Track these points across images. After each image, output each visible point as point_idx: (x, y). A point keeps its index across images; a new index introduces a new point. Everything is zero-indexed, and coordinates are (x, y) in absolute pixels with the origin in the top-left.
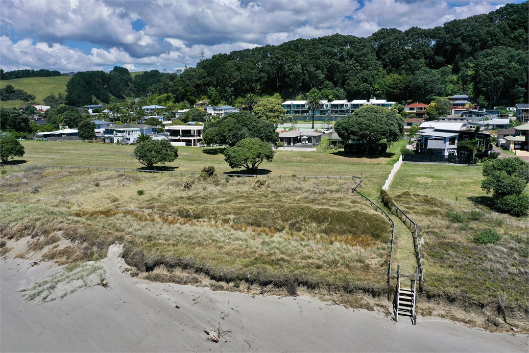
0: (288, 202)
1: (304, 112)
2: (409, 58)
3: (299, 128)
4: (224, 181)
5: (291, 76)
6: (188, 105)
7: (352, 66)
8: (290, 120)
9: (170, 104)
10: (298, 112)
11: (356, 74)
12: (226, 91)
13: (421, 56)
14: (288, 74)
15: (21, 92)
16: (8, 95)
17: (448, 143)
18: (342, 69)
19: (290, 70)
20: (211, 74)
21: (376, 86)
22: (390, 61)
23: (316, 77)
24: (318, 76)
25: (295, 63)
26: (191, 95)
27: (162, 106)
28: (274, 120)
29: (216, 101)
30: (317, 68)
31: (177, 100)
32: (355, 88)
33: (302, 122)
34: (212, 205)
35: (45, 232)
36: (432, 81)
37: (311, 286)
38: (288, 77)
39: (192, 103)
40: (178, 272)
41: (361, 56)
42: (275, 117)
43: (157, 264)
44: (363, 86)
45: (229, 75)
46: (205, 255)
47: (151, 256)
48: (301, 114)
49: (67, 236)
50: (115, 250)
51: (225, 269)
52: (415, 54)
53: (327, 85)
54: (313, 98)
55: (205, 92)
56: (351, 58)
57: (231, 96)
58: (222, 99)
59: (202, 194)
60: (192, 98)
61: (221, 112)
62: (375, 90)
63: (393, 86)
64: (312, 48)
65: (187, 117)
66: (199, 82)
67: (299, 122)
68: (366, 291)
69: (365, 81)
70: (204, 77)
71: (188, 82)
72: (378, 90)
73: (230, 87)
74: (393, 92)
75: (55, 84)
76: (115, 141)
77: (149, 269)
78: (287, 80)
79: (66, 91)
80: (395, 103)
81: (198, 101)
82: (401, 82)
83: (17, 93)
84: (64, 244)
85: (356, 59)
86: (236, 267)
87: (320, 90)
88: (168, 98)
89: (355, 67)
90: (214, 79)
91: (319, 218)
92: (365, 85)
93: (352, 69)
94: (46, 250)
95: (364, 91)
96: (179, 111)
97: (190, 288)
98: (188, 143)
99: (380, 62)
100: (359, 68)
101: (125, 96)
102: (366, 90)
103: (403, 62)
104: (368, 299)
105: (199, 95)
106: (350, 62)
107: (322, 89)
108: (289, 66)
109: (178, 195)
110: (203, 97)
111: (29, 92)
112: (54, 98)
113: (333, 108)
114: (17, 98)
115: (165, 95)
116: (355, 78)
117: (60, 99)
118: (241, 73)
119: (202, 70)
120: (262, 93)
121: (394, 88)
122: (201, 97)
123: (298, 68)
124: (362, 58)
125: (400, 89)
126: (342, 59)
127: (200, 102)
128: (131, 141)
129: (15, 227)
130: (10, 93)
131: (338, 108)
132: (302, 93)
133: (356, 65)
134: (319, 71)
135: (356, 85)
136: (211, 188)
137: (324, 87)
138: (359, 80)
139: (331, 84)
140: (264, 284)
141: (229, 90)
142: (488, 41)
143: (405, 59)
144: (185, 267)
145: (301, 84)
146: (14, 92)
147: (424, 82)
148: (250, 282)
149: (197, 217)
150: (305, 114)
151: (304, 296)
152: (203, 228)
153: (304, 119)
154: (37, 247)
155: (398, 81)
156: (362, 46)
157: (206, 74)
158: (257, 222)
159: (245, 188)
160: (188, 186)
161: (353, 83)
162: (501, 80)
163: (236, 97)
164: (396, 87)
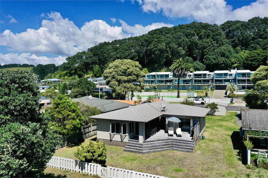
1: (167, 81)
2: (257, 39)
3: (162, 97)
5: (156, 52)
7: (210, 43)
8: (155, 89)
10: (162, 81)
11: (214, 50)
14: (153, 51)
18: (201, 46)
19: (155, 47)
21: (233, 60)
23: (177, 53)
24: (180, 52)
25: (159, 42)
26: (79, 71)
28: (128, 85)
29: (98, 75)
30: (180, 45)
32: (214, 62)
33: (166, 91)
38: (154, 53)
42: (129, 81)
44: (221, 60)
45: (107, 55)
48: (165, 84)
53: (187, 60)
54: (178, 63)
55: (92, 69)
61: (96, 83)
62: (233, 63)
63: (251, 58)
64: (174, 32)
67: (163, 90)
69: (223, 55)
72: (236, 63)
78: (153, 56)
81: (85, 76)
82: (258, 55)
85: (212, 38)
88: (66, 74)
89: (212, 44)
92: (223, 59)
93: (210, 46)
95: (222, 64)
100: (216, 45)
102: (224, 63)
103: (252, 41)
105: (87, 71)
106: (208, 40)
108: (154, 45)
110: (90, 72)
113: (196, 78)
115: (65, 72)
116: (213, 53)
119: (90, 53)
122: (88, 73)
123: (163, 46)
125: (258, 61)
127: (87, 76)
131: (201, 77)
132: (166, 67)
133: (213, 42)
134: (181, 48)
135: (214, 59)
138: (218, 55)
139: (191, 59)
145: (165, 60)
150: (169, 84)
153: (168, 88)
155: (256, 54)
156: (216, 29)
157: (92, 55)
161: (211, 57)
164: (255, 60)
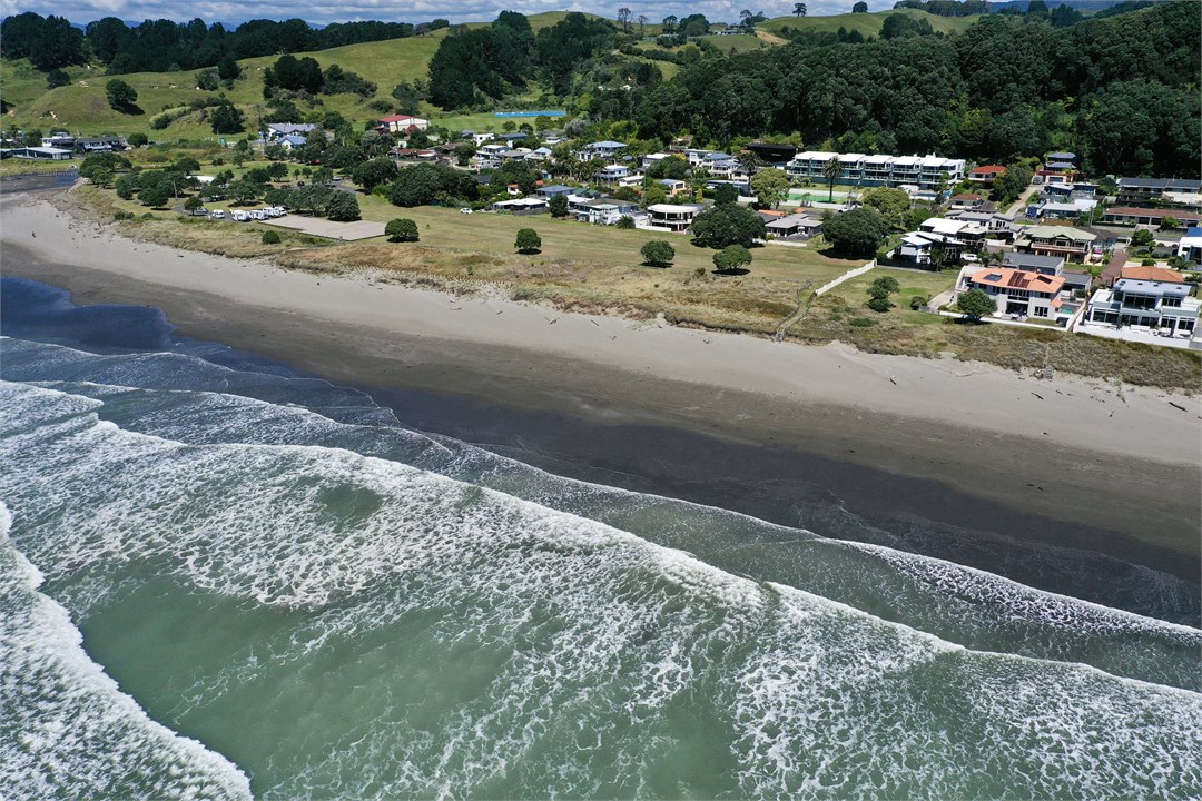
0: (751, 296)
3: (812, 201)
4: (711, 280)
5: (817, 111)
6: (660, 144)
7: (911, 99)
8: (807, 183)
9: (632, 139)
10: (819, 171)
11: (916, 112)
12: (719, 126)
13: (1029, 79)
14: (813, 107)
15: (353, 77)
16: (333, 83)
17: (920, 250)
18: (895, 103)
19: (816, 102)
20: (697, 96)
21: (944, 132)
22: (980, 84)
23: (854, 114)
24: (857, 114)
25: (824, 91)
26: (666, 130)
27: (619, 141)
29: (703, 140)
30: (857, 101)
31: (643, 135)
33: (823, 186)
34: (704, 296)
35: (625, 305)
36: (1019, 133)
37: (746, 331)
38: (813, 111)
39: (667, 141)
40: (691, 324)
41: (926, 83)
43: (682, 321)
44: (923, 131)
46: (704, 318)
47: (679, 318)
49: (637, 307)
50: (660, 315)
51: (712, 323)
52: (1019, 76)
53: (870, 127)
55: (687, 124)
56: (912, 84)
57: (727, 133)
58: (712, 137)
59: (697, 288)
60: (666, 134)
61: (710, 164)
62: (941, 138)
63: (969, 133)
65: (661, 169)
66: (678, 108)
67: (818, 186)
68: (767, 333)
69: (927, 123)
70: (688, 100)
71: (661, 109)
72: (946, 138)
73: (725, 120)
74: (966, 144)
75: (402, 57)
76: (592, 219)
77: (678, 323)
78: (811, 115)
79: (429, 75)
80: (962, 161)
81: (675, 138)
82: (980, 128)
83: (348, 79)
84: (635, 311)
85: (918, 88)
86: (717, 323)
87: (859, 133)
88: (629, 128)
89: (915, 100)
90: (699, 104)
91: (759, 305)
92: (926, 130)
93: (911, 103)
94: (627, 313)
96: (648, 156)
97: (697, 330)
98: (674, 227)
99: (965, 84)
100: (921, 101)
101: (524, 79)
104: (767, 336)
105: (677, 128)
106: (909, 92)
107: (863, 131)
108: (815, 96)
109: (681, 288)
110: (683, 130)
111: (366, 77)
112: (407, 89)
113: (868, 168)
114: (348, 90)
115: (624, 122)
116: (913, 118)
117: (419, 89)
118: (743, 99)
119: (684, 89)
120: (775, 129)
121: (967, 138)
122: (680, 131)
123: (829, 99)
124: (928, 85)
125: (975, 140)
126: (897, 87)
127: (680, 140)
128: (609, 222)
129: (609, 303)
130: (336, 79)
131: (876, 168)
133: (917, 96)
134: (860, 106)
135: (913, 130)
136: (703, 285)
137: (867, 129)
138: (919, 122)
140: (728, 330)
141: (724, 125)
142: (1131, 64)
143: (1003, 83)
144: (694, 323)
145: (831, 124)
146: (342, 78)
147: (1007, 133)
148: (722, 329)
149: (698, 302)
151: (743, 334)
152: (701, 308)
154: (622, 312)
155: (977, 125)
157: (688, 96)
158: (728, 307)
159: (726, 286)
160: (686, 283)
161: (911, 125)
162: (1116, 137)
163: (734, 135)
164: (971, 137)
